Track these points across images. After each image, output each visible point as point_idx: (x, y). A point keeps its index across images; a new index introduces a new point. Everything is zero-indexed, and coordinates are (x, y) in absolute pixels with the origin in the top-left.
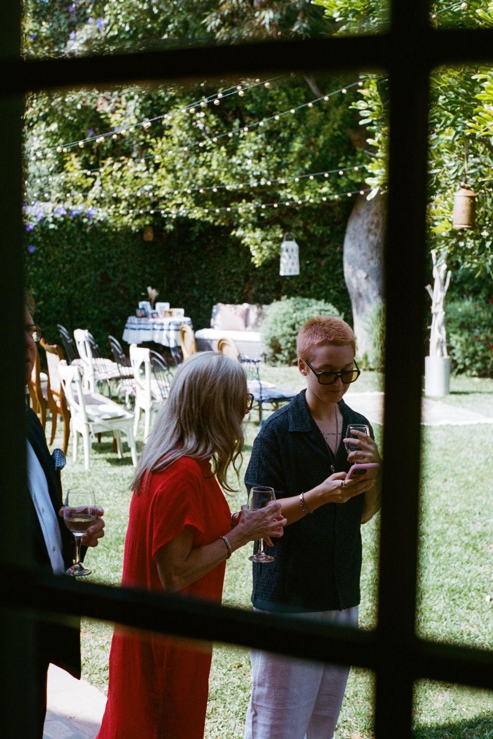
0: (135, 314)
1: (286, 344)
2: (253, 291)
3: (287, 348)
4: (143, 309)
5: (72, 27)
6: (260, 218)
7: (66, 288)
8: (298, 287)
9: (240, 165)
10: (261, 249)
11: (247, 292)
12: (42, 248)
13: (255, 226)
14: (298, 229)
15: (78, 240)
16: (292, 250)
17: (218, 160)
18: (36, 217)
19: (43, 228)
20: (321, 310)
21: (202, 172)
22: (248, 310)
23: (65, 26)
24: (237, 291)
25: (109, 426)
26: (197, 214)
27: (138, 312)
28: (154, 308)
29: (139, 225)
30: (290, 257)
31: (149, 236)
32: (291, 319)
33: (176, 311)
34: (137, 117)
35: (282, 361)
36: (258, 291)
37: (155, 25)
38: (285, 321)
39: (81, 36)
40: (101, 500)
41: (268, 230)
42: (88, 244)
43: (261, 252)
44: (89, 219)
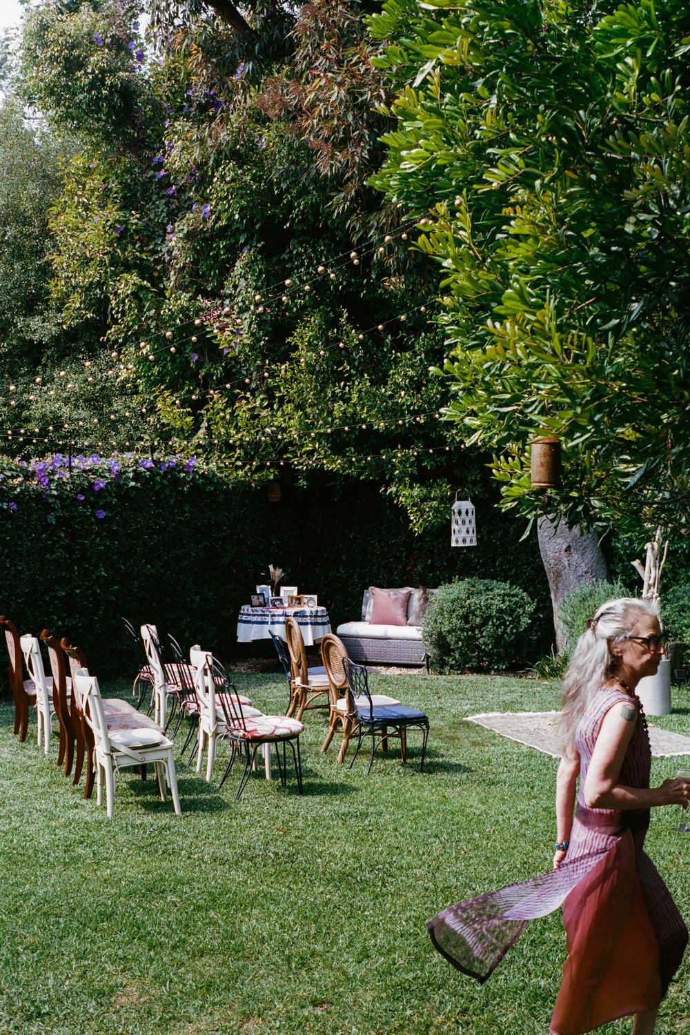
0: (249, 602)
1: (457, 642)
2: (419, 568)
3: (458, 648)
4: (262, 594)
5: (173, 216)
6: (422, 469)
7: (152, 566)
8: (478, 563)
9: (391, 397)
10: (423, 513)
11: (411, 570)
12: (119, 513)
13: (414, 479)
14: (474, 483)
15: (172, 501)
16: (467, 513)
17: (360, 391)
18: (110, 471)
19: (119, 487)
20: (505, 595)
21: (339, 407)
22: (410, 595)
23: (164, 214)
24: (396, 568)
25: (140, 757)
26: (335, 464)
27: (254, 599)
28: (278, 594)
29: (260, 480)
30: (464, 522)
31: (276, 496)
32: (462, 607)
33: (306, 597)
34: (253, 334)
35: (452, 667)
36: (426, 567)
37: (277, 211)
38: (454, 611)
39: (181, 227)
40: (105, 859)
41: (431, 486)
42: (187, 508)
43: (422, 516)
44: (187, 473)
